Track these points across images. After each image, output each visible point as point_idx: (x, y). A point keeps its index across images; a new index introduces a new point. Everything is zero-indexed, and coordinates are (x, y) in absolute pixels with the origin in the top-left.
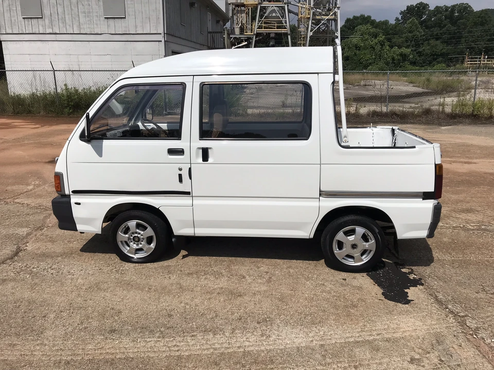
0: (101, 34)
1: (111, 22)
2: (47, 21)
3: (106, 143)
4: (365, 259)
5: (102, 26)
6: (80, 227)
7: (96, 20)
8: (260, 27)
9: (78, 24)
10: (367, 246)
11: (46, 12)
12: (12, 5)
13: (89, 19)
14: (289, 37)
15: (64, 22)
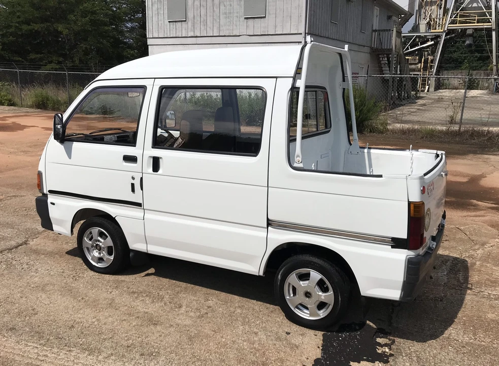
0: (239, 36)
1: (250, 21)
2: (190, 24)
3: (76, 145)
4: (322, 314)
5: (242, 27)
6: (55, 227)
7: (236, 21)
8: (453, 22)
9: (218, 26)
10: (323, 298)
11: (190, 15)
12: (161, 8)
13: (229, 20)
14: (494, 33)
15: (206, 24)
